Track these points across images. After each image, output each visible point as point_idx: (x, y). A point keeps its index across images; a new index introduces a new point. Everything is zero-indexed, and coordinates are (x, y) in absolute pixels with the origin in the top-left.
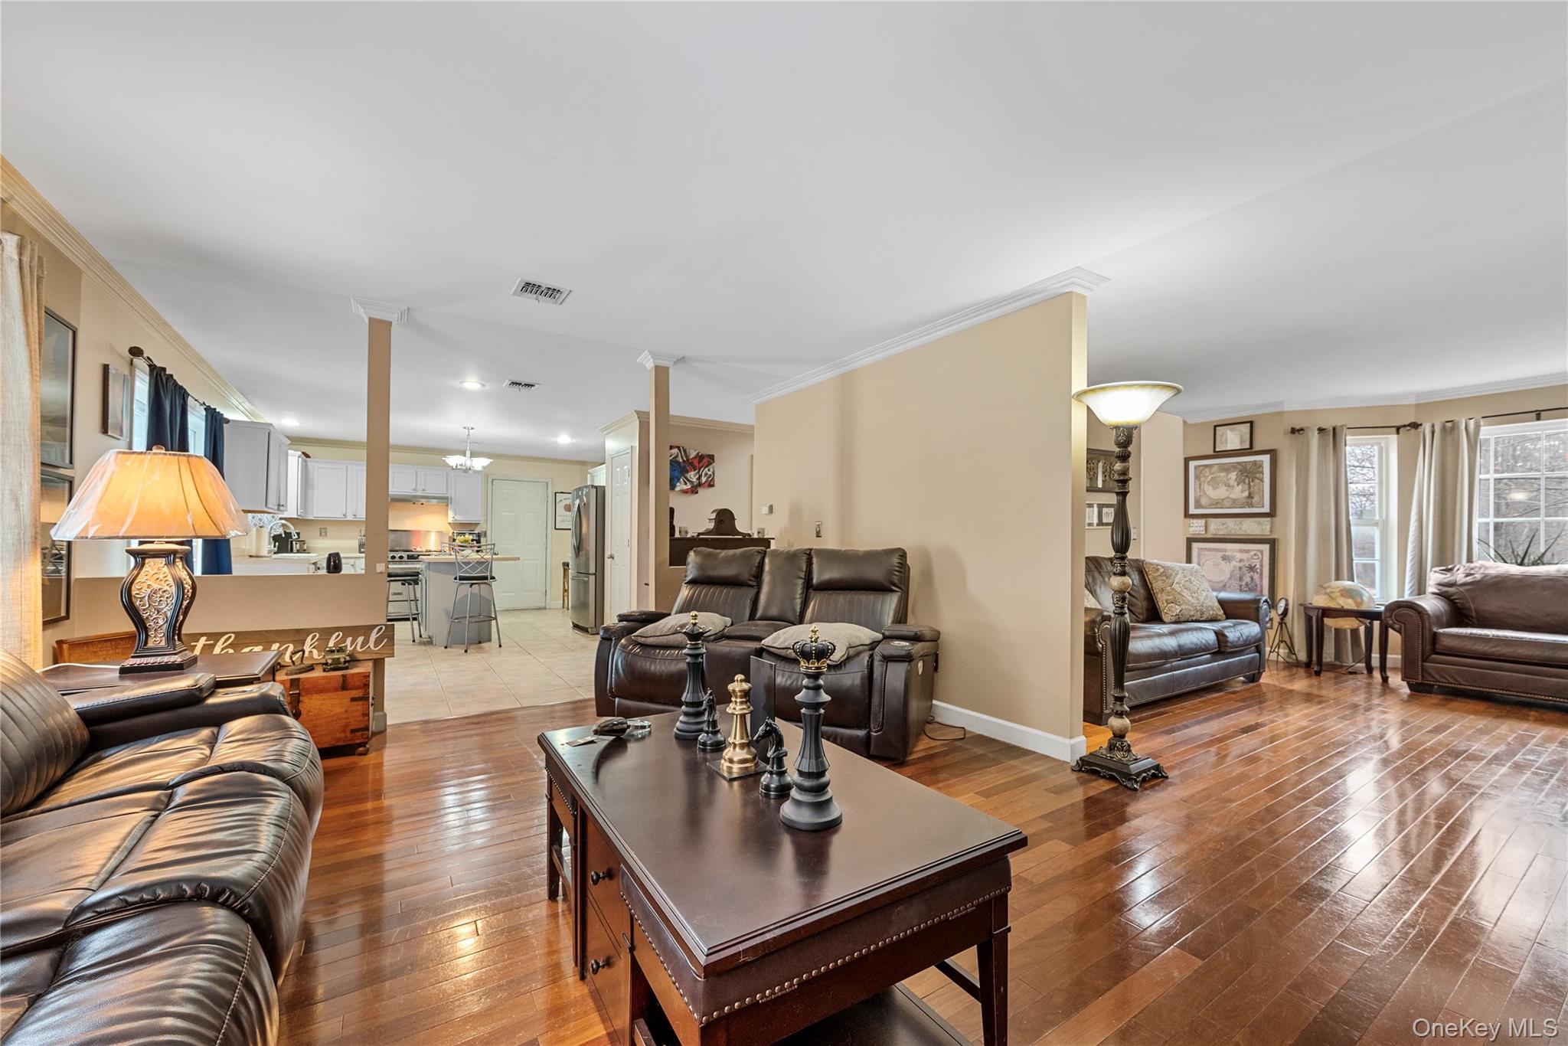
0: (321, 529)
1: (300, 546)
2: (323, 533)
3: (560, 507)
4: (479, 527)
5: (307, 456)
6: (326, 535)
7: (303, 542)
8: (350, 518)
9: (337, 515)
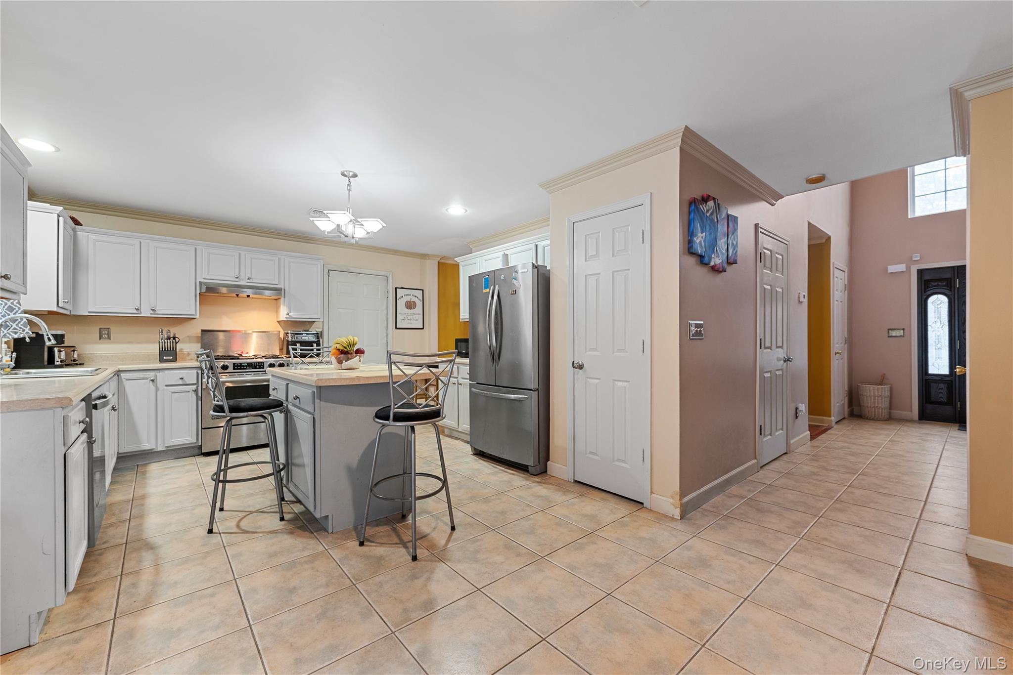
0: (100, 329)
1: (66, 354)
2: (104, 335)
3: (401, 304)
4: (315, 325)
5: (77, 222)
6: (109, 338)
7: (73, 348)
8: (146, 313)
9: (126, 308)
